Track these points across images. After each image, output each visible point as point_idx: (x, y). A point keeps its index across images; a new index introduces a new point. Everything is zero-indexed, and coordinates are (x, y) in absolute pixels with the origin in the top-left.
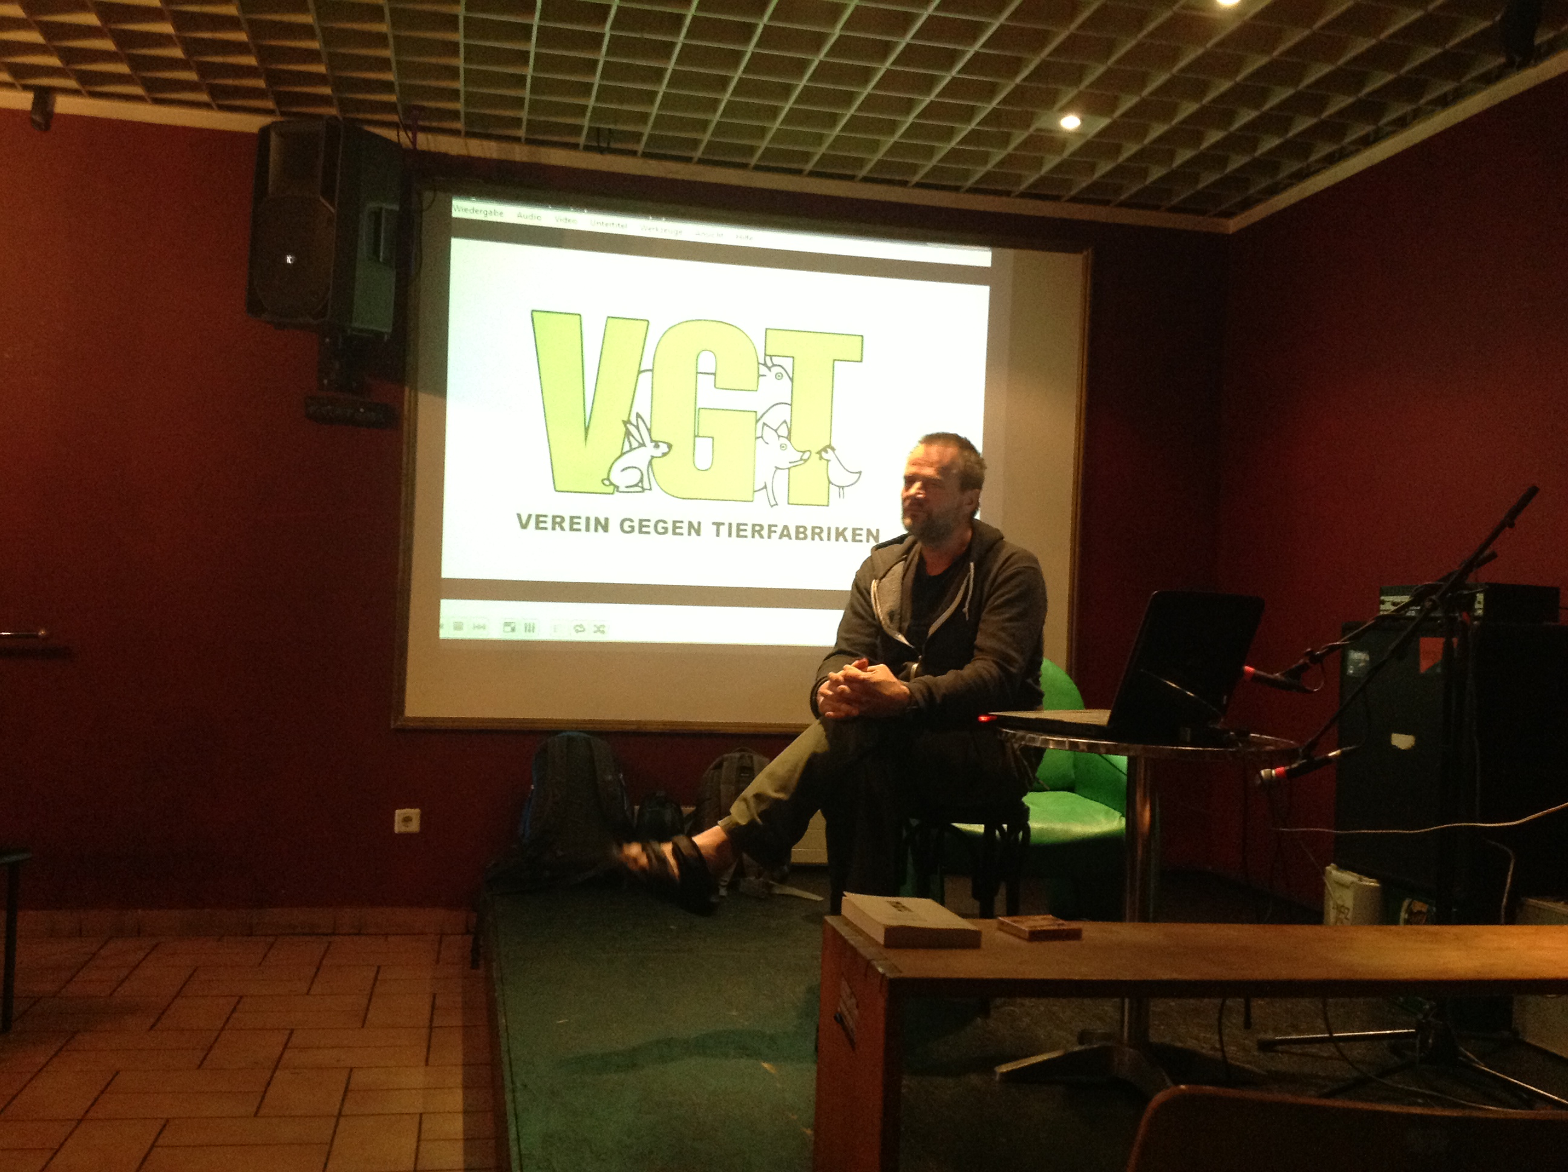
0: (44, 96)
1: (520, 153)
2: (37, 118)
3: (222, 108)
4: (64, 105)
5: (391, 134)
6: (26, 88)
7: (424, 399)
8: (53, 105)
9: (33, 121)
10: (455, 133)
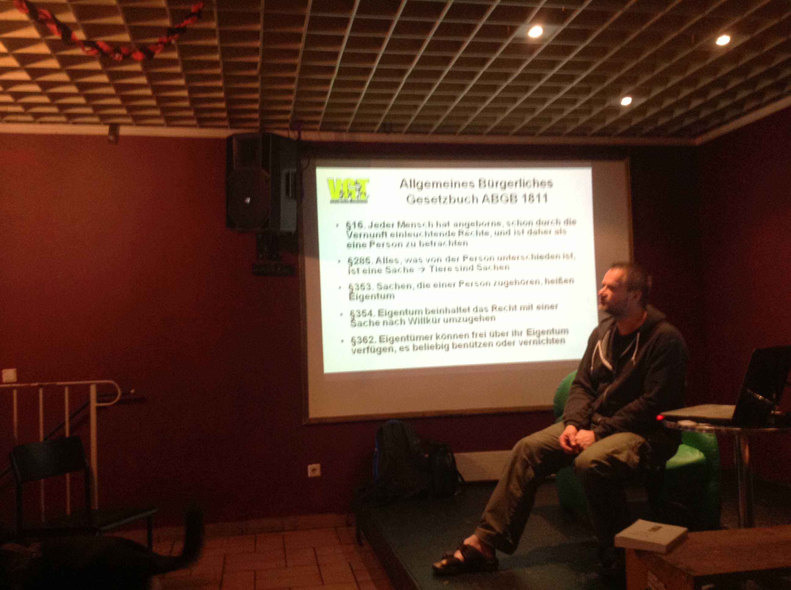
0: (114, 128)
1: (345, 137)
2: (112, 138)
3: (202, 127)
4: (124, 131)
5: (284, 133)
6: (106, 124)
7: (308, 261)
8: (119, 131)
9: (110, 141)
10: (315, 130)
